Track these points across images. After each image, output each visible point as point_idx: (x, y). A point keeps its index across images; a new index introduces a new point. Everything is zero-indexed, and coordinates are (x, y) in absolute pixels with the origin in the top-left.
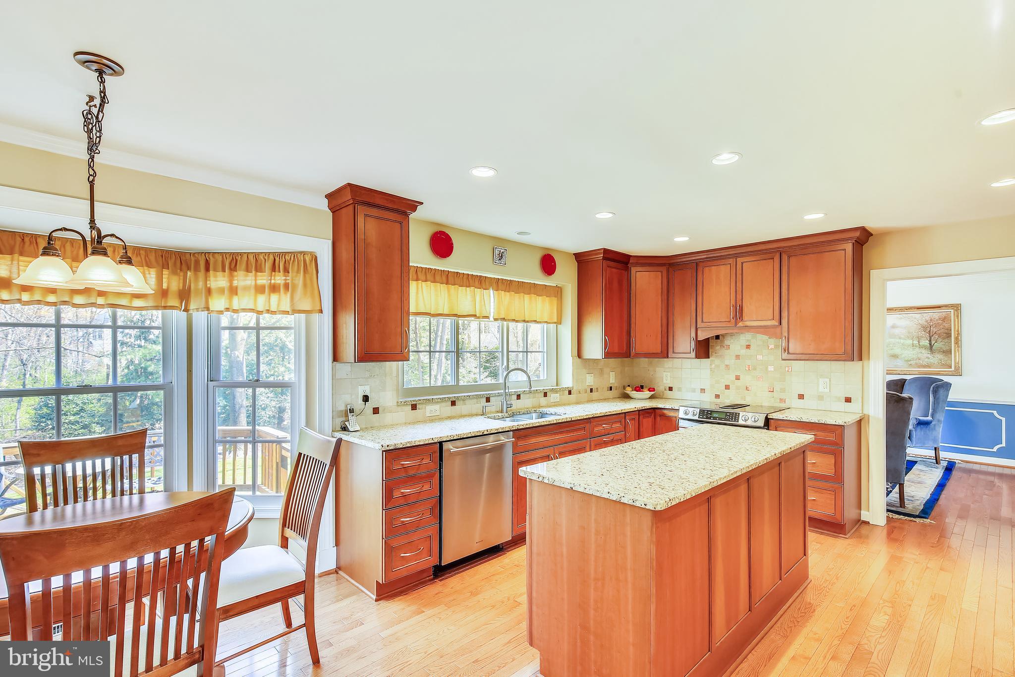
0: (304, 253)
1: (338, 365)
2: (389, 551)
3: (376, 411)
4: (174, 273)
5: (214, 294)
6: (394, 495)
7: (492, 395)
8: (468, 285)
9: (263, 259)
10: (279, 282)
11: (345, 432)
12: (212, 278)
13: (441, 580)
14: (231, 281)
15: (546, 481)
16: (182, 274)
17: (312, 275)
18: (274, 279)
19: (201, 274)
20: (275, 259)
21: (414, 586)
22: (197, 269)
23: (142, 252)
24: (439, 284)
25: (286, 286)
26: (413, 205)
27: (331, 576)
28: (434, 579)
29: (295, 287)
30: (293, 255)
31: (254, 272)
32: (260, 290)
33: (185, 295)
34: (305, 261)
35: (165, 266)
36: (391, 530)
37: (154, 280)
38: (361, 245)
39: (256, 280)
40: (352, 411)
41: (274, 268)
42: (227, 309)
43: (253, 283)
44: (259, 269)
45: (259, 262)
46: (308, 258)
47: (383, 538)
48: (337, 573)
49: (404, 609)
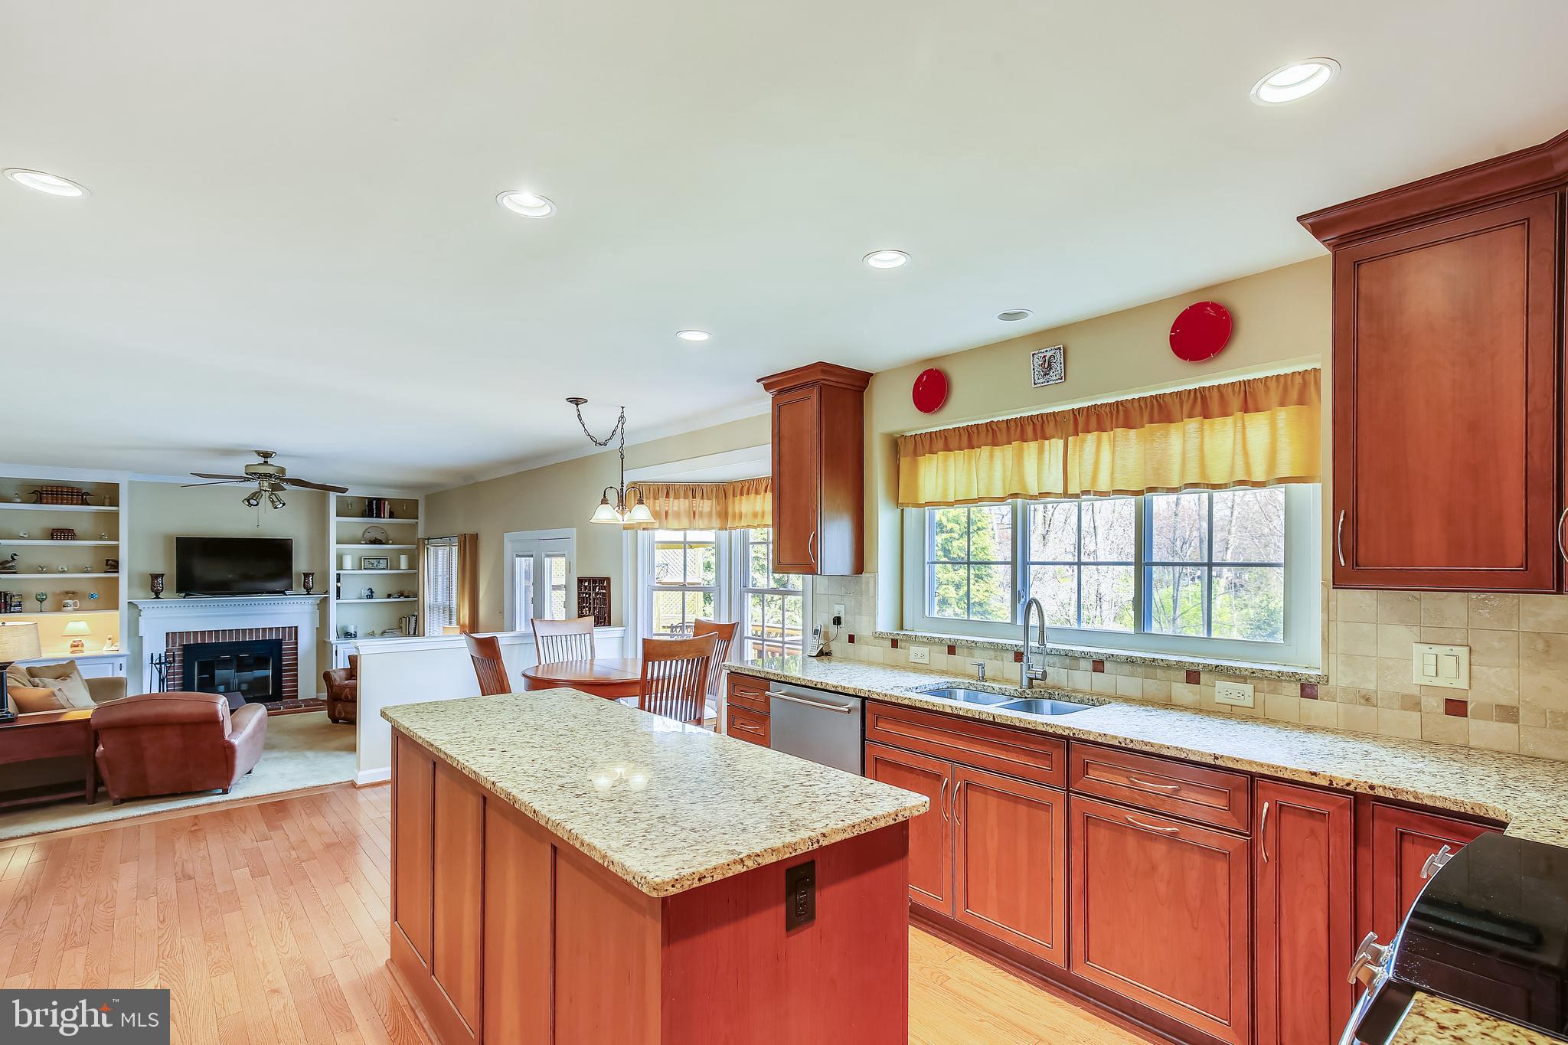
3: (852, 639)
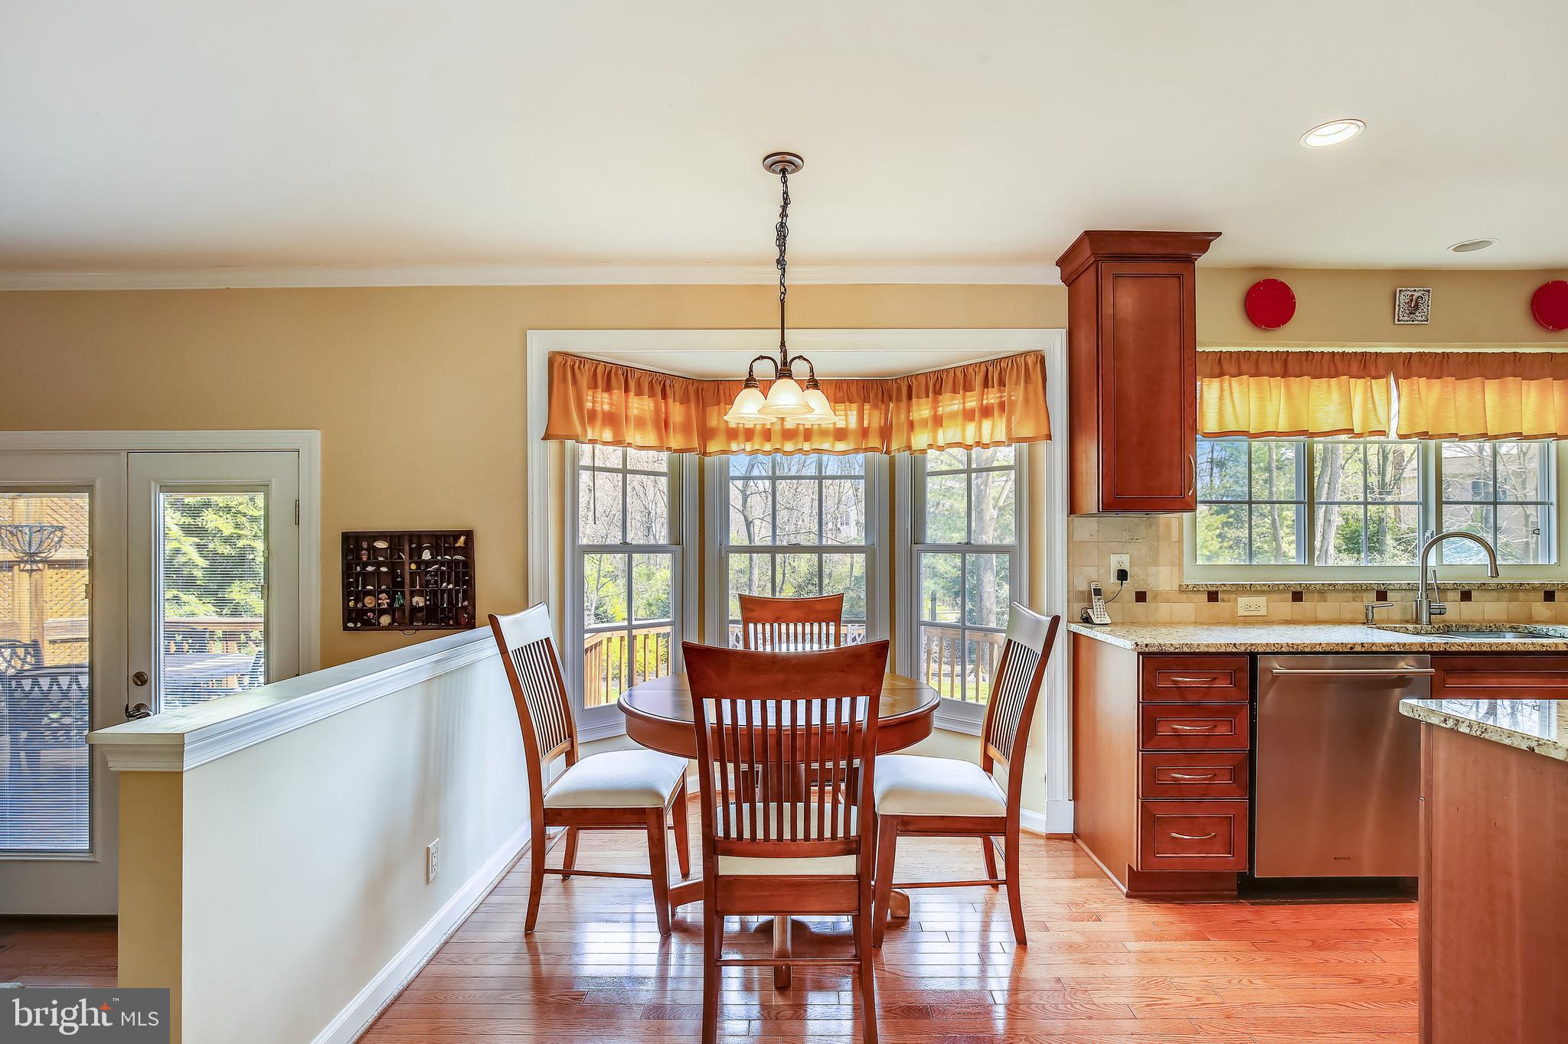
0: (1026, 354)
1: (1077, 521)
2: (1150, 823)
3: (1141, 597)
4: (875, 406)
5: (917, 429)
6: (1159, 730)
7: (1391, 587)
8: (1333, 372)
9: (973, 373)
10: (993, 401)
11: (1086, 625)
12: (914, 408)
13: (1252, 904)
14: (935, 408)
15: (1464, 729)
16: (883, 407)
17: (1037, 383)
18: (987, 399)
19: (903, 404)
20: (987, 370)
21: (1198, 896)
22: (899, 399)
23: (845, 386)
24: (1266, 378)
25: (1002, 406)
26: (1202, 241)
27: (1065, 842)
28: (1239, 897)
29: (1012, 404)
30: (1010, 360)
31: (961, 392)
32: (968, 415)
33: (886, 433)
34: (1026, 365)
35: (866, 399)
36: (1152, 786)
37: (855, 417)
38: (1108, 325)
39: (964, 403)
40: (1098, 592)
41: (986, 384)
42: (930, 446)
43: (961, 406)
44: (968, 387)
45: (969, 377)
46: (1030, 360)
47: (1138, 797)
48: (1075, 842)
49: (1172, 923)
